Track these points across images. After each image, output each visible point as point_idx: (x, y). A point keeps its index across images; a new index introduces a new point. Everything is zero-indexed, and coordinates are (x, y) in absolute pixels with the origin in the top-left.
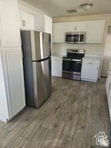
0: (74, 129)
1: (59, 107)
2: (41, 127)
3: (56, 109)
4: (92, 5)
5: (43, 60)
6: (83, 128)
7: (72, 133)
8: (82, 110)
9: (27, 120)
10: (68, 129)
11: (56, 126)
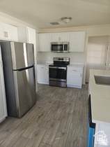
0: (54, 137)
1: (42, 115)
2: (21, 136)
3: (39, 117)
4: (70, 18)
5: (27, 68)
6: (63, 134)
7: (52, 140)
8: (64, 117)
9: (8, 131)
10: (48, 136)
11: (36, 135)
